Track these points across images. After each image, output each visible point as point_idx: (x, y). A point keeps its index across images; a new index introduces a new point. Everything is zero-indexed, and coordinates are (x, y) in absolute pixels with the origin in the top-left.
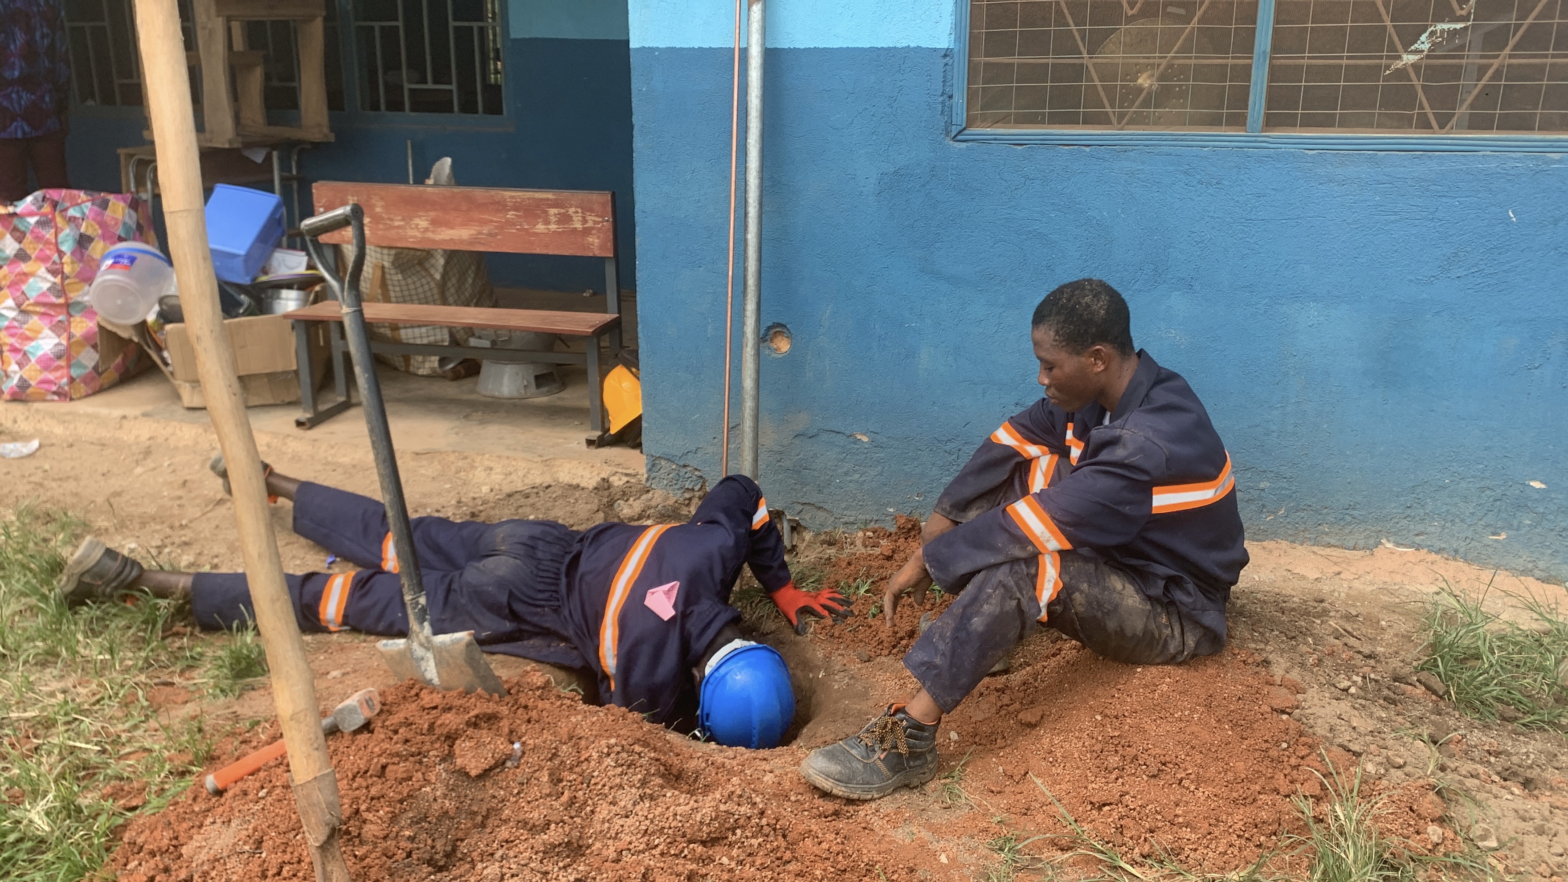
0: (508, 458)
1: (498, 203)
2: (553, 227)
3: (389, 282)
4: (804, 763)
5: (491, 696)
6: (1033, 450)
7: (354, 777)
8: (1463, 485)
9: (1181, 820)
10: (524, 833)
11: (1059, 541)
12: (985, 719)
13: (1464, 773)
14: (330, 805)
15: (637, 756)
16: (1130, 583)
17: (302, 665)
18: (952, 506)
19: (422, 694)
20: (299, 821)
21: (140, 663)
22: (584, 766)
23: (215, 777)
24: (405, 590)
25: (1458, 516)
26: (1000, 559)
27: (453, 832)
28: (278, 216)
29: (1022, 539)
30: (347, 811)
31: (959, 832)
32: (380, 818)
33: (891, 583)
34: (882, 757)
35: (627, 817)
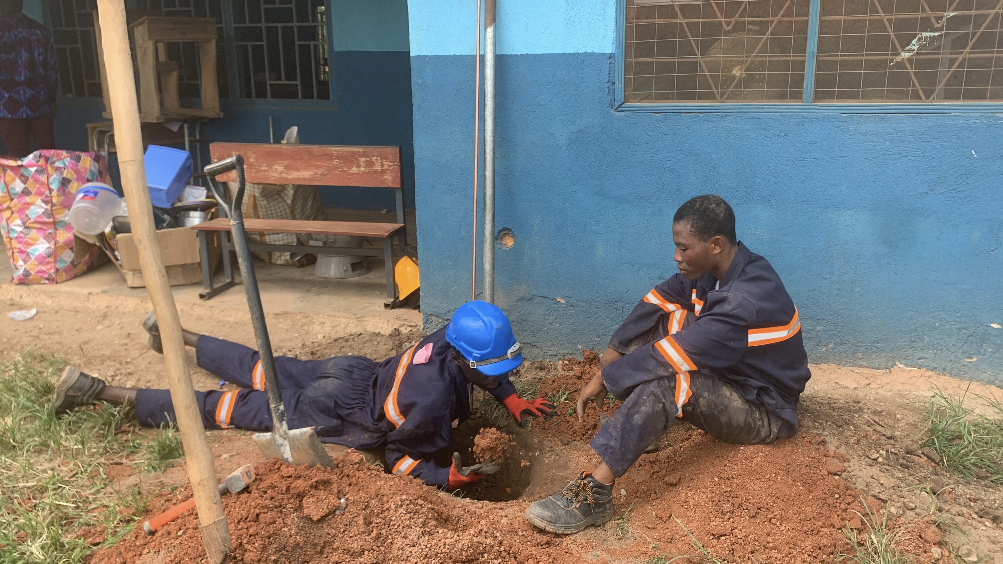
0: (334, 316)
1: (328, 155)
2: (362, 169)
3: (258, 206)
4: (527, 511)
5: (326, 468)
6: (671, 307)
7: (239, 522)
8: (948, 326)
9: (771, 545)
10: (348, 557)
11: (689, 365)
12: (643, 481)
13: (954, 513)
14: (224, 540)
15: (420, 507)
16: (737, 393)
17: (206, 449)
18: (619, 343)
19: (282, 468)
20: (204, 550)
21: (101, 450)
22: (386, 513)
23: (150, 523)
24: (270, 401)
25: (945, 347)
26: (651, 377)
27: (302, 557)
28: (188, 165)
29: (665, 364)
30: (234, 543)
31: (628, 555)
32: (256, 548)
33: (581, 394)
34: (577, 506)
35: (414, 546)
